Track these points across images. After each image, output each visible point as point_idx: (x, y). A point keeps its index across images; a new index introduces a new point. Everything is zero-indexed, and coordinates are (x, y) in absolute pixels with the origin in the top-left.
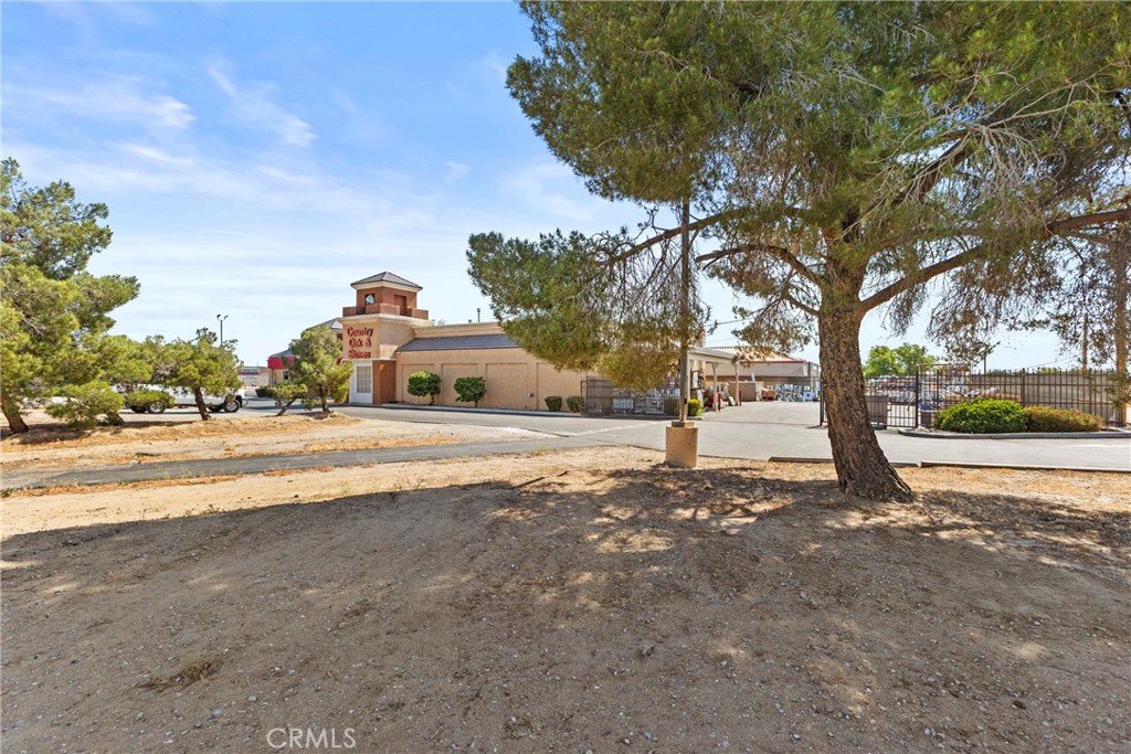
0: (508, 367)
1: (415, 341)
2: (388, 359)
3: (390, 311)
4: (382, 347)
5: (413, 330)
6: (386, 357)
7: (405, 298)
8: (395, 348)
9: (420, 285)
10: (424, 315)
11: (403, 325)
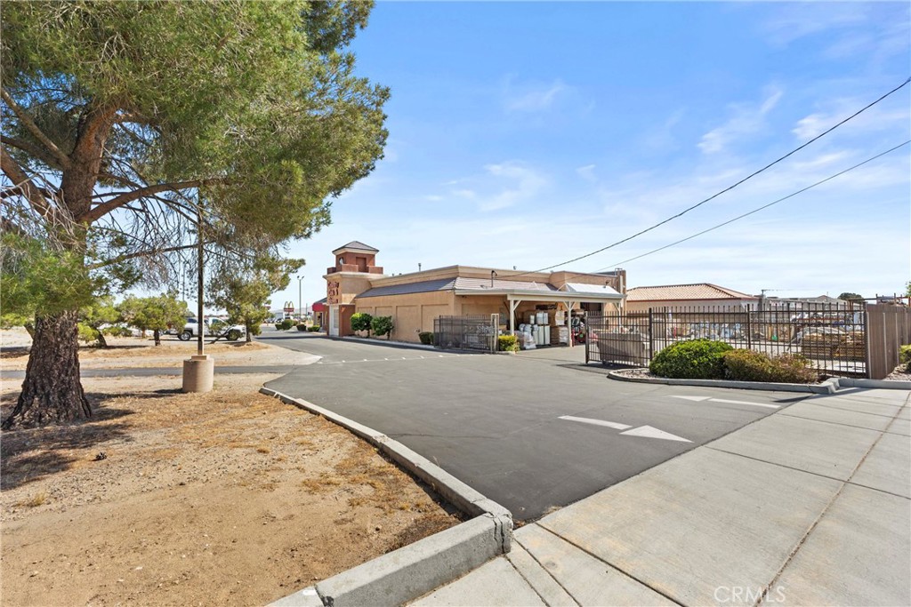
0: (408, 309)
1: (371, 289)
2: (348, 304)
3: (349, 269)
4: (343, 295)
5: (369, 282)
6: (347, 303)
7: (365, 259)
8: (355, 295)
9: (377, 248)
10: (380, 270)
11: (361, 279)
